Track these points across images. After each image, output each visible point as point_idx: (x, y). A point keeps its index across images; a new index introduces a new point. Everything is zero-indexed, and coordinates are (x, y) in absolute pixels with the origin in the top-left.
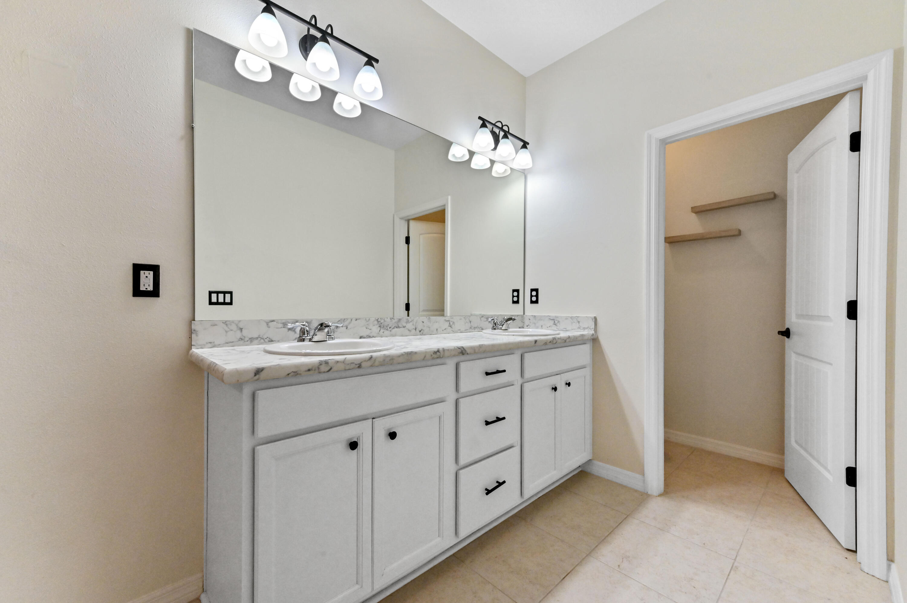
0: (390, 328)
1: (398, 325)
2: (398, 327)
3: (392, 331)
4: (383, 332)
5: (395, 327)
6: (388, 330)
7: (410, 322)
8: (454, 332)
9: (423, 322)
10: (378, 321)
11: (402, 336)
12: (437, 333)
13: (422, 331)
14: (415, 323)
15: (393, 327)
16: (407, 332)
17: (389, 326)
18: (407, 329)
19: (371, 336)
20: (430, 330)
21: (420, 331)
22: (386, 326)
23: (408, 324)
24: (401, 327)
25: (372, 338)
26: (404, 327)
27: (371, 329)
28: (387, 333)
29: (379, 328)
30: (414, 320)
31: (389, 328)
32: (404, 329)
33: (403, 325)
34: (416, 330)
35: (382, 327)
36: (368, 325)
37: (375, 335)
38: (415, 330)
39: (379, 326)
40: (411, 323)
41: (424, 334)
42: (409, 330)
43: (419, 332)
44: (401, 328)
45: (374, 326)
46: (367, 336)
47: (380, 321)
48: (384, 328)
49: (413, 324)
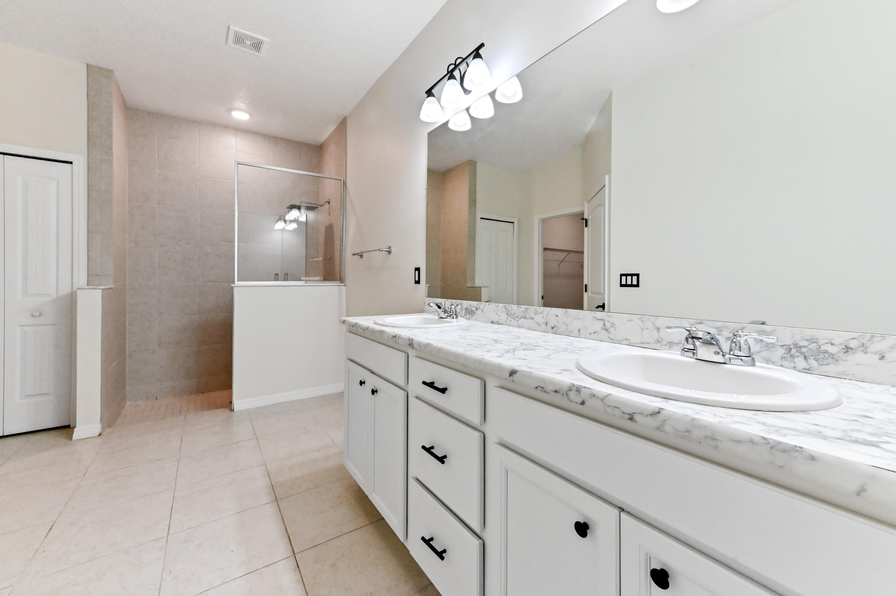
0: (517, 317)
1: (525, 315)
2: (525, 318)
3: (518, 321)
4: (510, 321)
5: (522, 317)
6: (515, 320)
7: (539, 314)
8: (611, 341)
9: (557, 316)
10: (505, 307)
11: (530, 329)
12: (580, 335)
13: (555, 328)
14: (545, 316)
15: (520, 317)
16: (536, 326)
17: (516, 315)
18: (536, 322)
19: (500, 323)
20: (567, 329)
21: (553, 328)
22: (513, 314)
23: (536, 315)
24: (528, 318)
25: (500, 325)
26: (532, 319)
27: (499, 316)
28: (514, 322)
29: (507, 315)
30: (544, 311)
31: (515, 317)
32: (532, 320)
33: (531, 317)
34: (547, 325)
35: (510, 315)
36: (497, 310)
37: (503, 322)
38: (545, 325)
39: (507, 314)
40: (541, 316)
41: (558, 333)
42: (538, 324)
43: (550, 328)
44: (528, 320)
45: (502, 312)
46: (497, 322)
47: (508, 308)
48: (511, 317)
49: (543, 317)
